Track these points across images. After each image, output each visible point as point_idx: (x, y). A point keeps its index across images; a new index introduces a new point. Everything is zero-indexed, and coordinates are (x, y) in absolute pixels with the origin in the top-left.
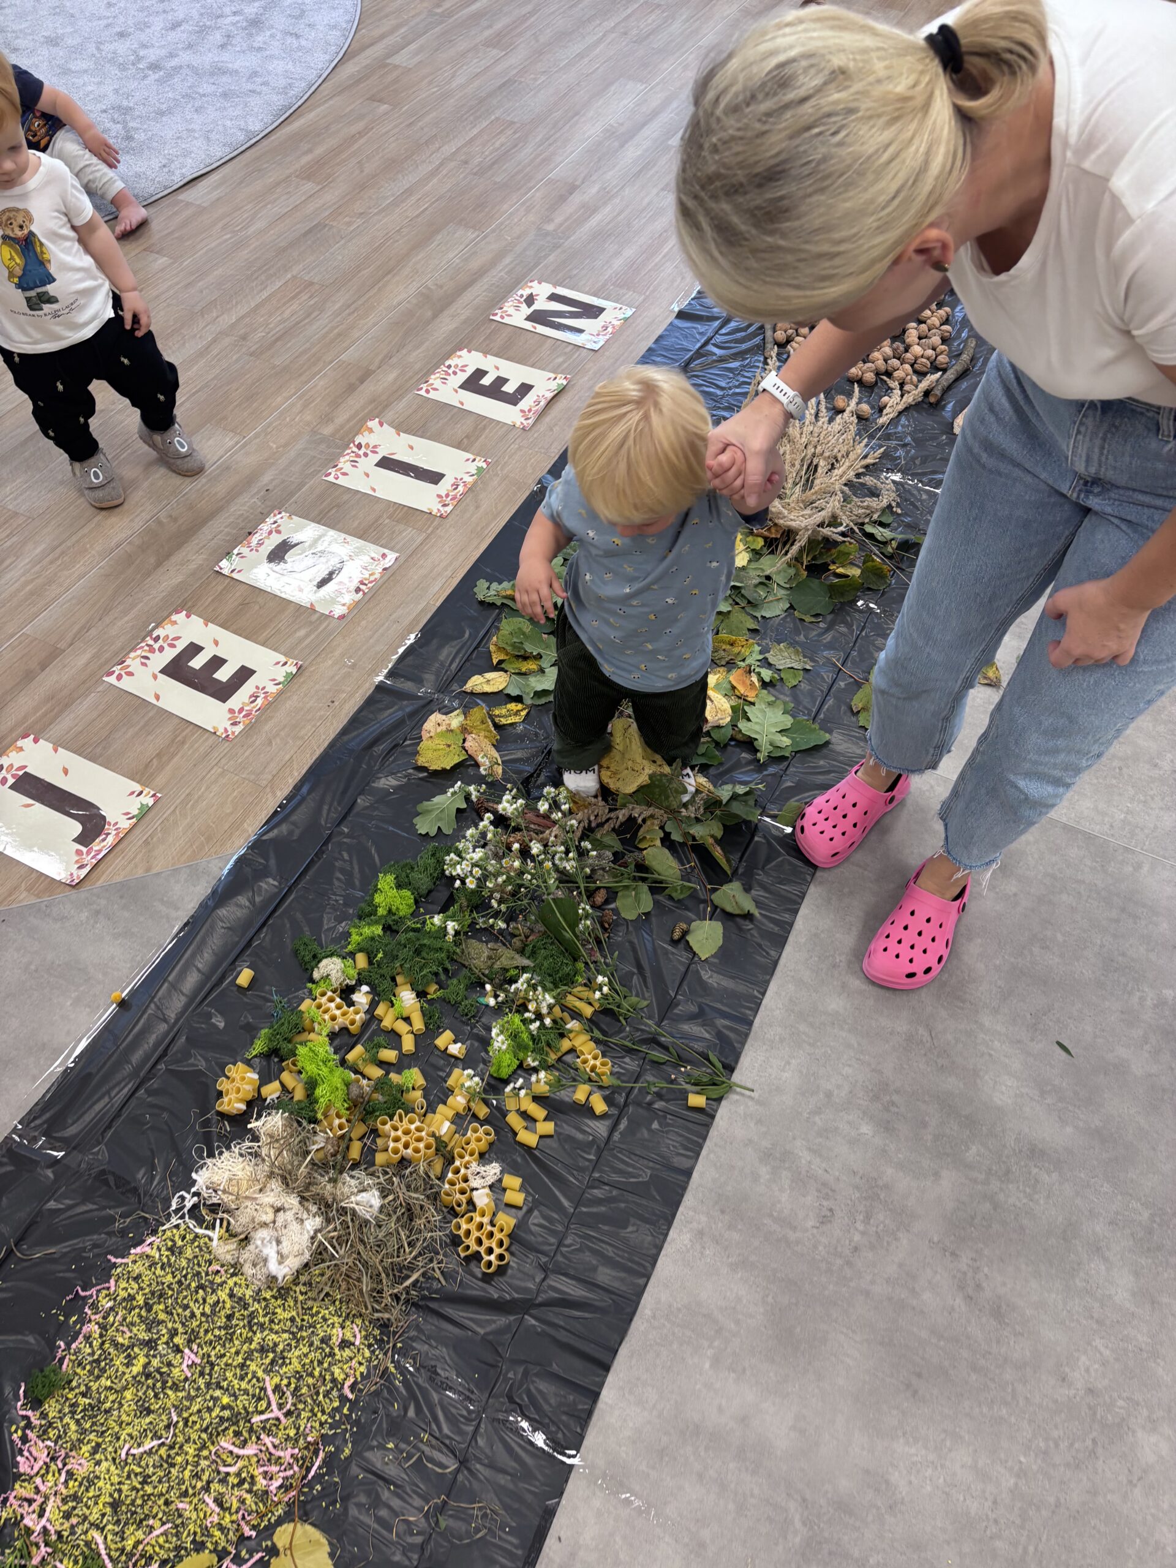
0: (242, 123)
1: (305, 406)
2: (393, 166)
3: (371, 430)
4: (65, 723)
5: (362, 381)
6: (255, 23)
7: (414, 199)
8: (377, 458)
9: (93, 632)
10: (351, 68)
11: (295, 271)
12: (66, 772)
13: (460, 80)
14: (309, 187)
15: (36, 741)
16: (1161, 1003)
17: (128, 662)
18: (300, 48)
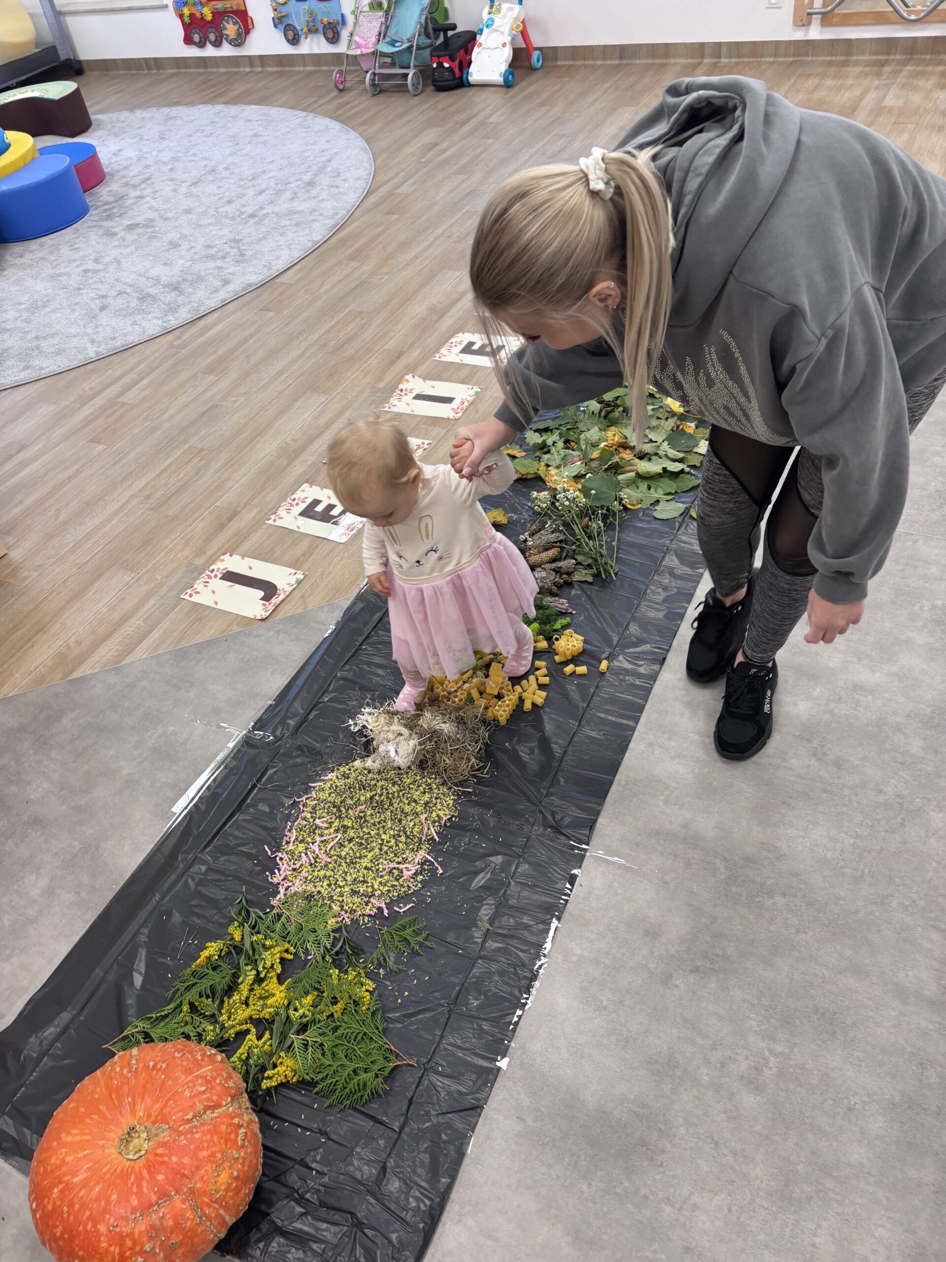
0: (310, 238)
1: (366, 375)
2: (404, 246)
3: (407, 381)
4: (247, 545)
5: (399, 357)
6: (310, 184)
7: (419, 260)
8: (413, 395)
9: (256, 501)
10: (372, 199)
11: (351, 308)
12: (251, 568)
13: (441, 195)
14: (355, 264)
15: (231, 555)
16: (934, 607)
17: (279, 512)
18: (340, 193)
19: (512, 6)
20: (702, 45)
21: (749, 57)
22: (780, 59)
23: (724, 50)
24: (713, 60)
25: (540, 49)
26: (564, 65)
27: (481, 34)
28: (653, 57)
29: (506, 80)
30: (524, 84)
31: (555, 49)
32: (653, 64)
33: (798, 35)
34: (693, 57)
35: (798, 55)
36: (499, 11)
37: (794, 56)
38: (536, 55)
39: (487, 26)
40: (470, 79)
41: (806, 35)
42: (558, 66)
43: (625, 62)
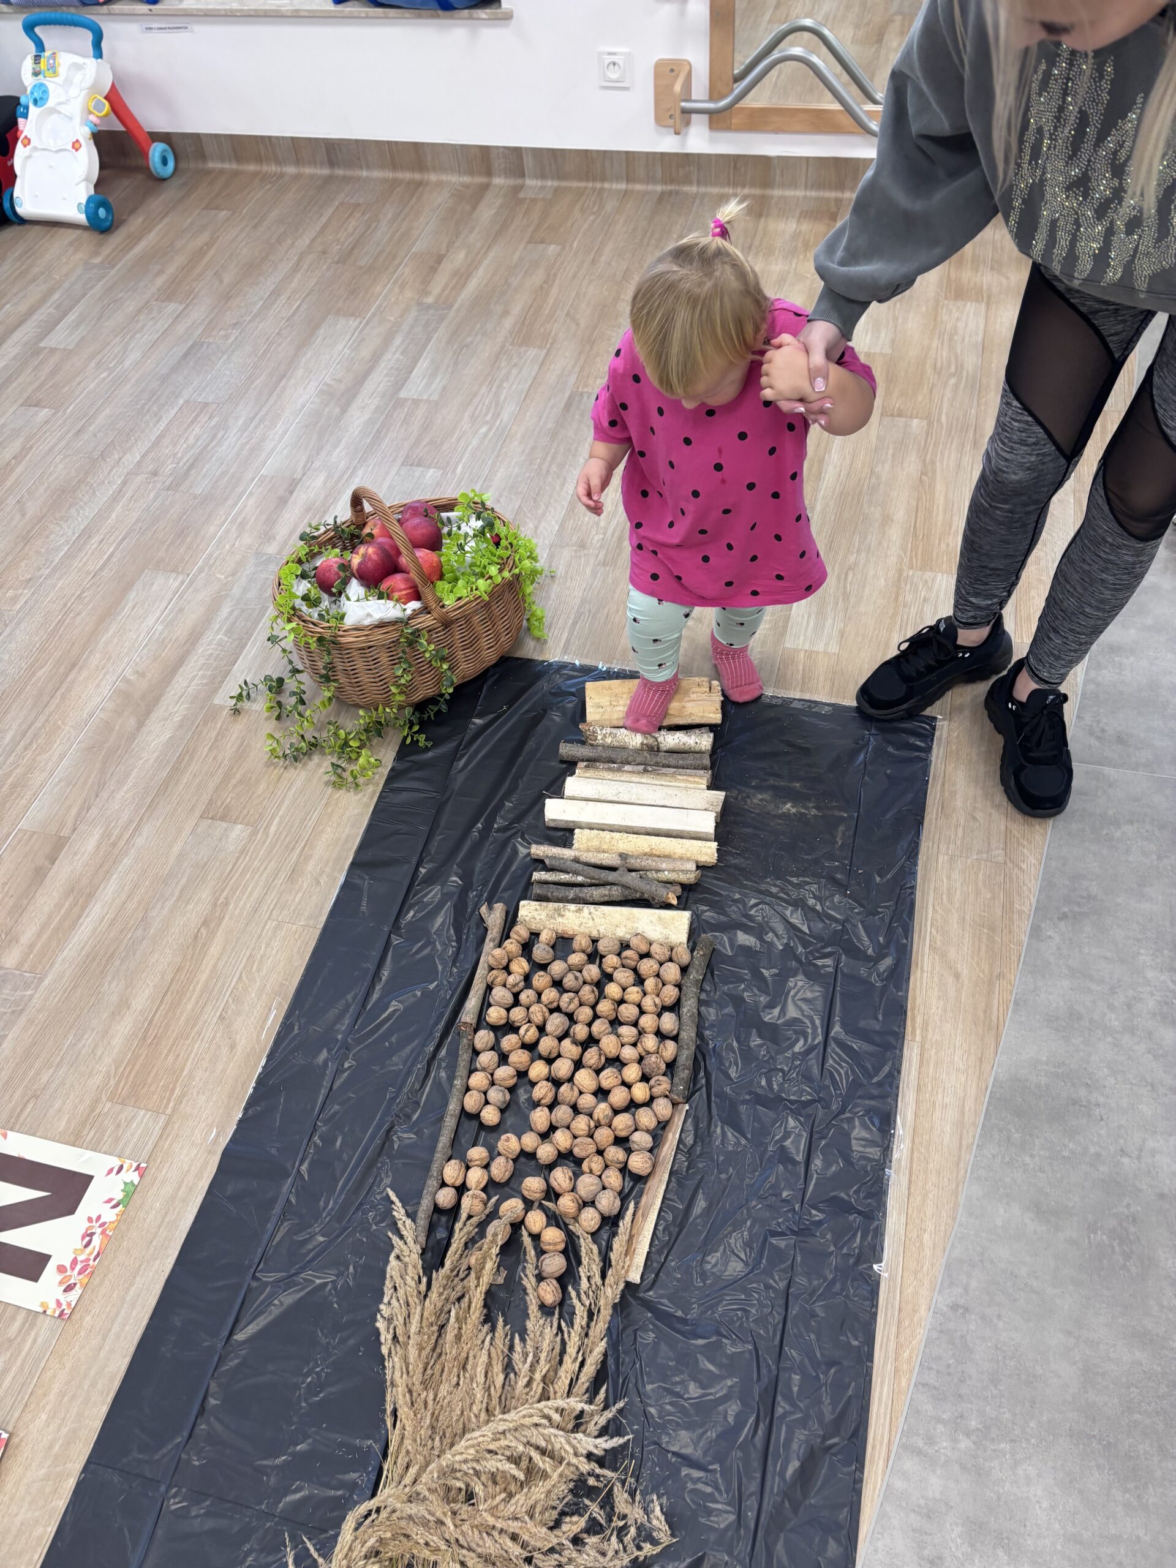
19: (79, 60)
20: (485, 150)
21: (580, 179)
22: (638, 187)
23: (529, 162)
24: (511, 182)
25: (166, 138)
26: (222, 172)
27: (26, 116)
28: (395, 167)
29: (92, 216)
30: (136, 222)
31: (196, 138)
32: (395, 183)
33: (668, 144)
34: (471, 173)
35: (672, 181)
36: (53, 69)
37: (664, 182)
38: (156, 151)
39: (35, 102)
40: (19, 210)
41: (683, 144)
42: (209, 172)
43: (340, 172)
